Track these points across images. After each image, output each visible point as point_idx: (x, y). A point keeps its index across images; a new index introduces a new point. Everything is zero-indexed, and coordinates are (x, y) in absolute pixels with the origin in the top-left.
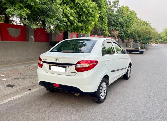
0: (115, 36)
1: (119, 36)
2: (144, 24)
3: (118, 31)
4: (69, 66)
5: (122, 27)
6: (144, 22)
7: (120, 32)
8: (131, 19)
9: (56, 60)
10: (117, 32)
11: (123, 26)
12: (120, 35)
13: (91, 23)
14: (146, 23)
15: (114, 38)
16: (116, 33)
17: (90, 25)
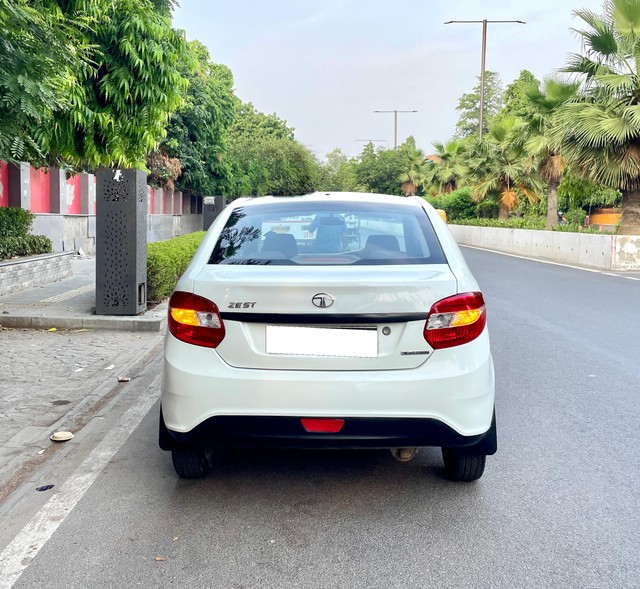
0: (165, 181)
1: (181, 178)
2: (268, 129)
3: (178, 157)
4: (391, 326)
5: (193, 138)
6: (266, 121)
7: (188, 160)
8: (224, 102)
9: (318, 302)
10: (172, 160)
11: (197, 135)
12: (189, 175)
13: (152, 116)
14: (275, 125)
15: (161, 189)
16: (168, 163)
17: (148, 125)
